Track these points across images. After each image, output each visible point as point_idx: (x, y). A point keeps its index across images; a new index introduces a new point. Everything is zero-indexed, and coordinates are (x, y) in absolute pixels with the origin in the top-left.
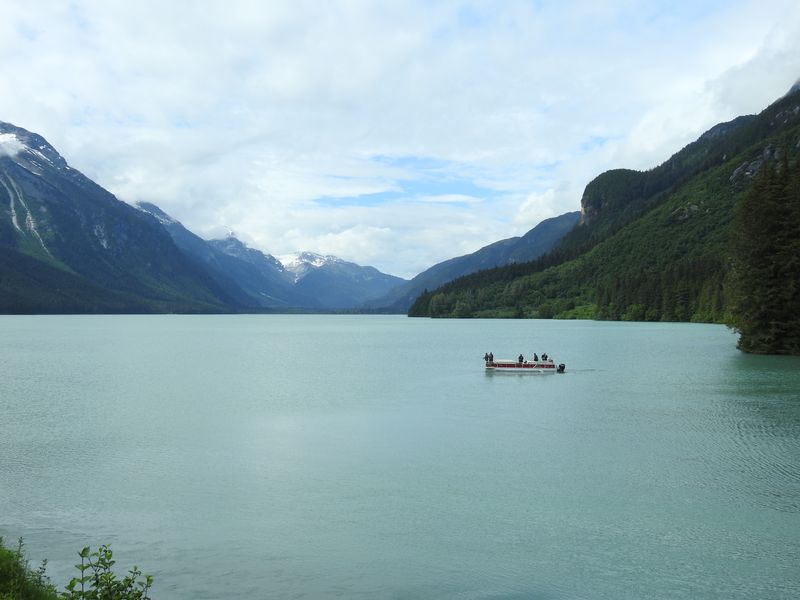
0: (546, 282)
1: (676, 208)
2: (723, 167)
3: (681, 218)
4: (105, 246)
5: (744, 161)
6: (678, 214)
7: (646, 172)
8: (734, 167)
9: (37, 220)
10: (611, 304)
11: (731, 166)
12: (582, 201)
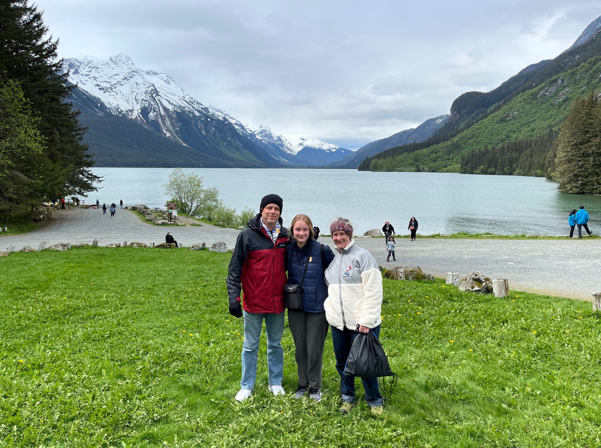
0: (432, 153)
1: (504, 114)
2: (534, 90)
3: (508, 119)
4: (204, 134)
5: (546, 86)
6: (506, 117)
7: (488, 93)
8: (540, 90)
9: (171, 121)
10: (469, 165)
11: (539, 90)
12: (451, 109)
